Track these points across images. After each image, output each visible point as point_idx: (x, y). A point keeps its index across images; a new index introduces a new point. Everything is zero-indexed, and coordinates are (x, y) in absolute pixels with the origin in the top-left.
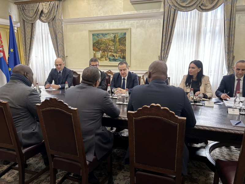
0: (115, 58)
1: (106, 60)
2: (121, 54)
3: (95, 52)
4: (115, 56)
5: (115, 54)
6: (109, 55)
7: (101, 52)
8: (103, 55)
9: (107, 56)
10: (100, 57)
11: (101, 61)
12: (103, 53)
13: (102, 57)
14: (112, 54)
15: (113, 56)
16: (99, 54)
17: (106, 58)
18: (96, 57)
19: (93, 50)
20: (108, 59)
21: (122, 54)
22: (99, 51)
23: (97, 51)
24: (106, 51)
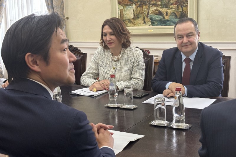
0: (164, 18)
1: (145, 22)
2: (178, 8)
3: (121, 8)
4: (165, 14)
5: (163, 10)
6: (150, 12)
7: (134, 6)
8: (139, 13)
9: (146, 13)
10: (132, 16)
11: (134, 25)
12: (139, 8)
13: (136, 17)
14: (157, 10)
15: (160, 13)
16: (130, 12)
17: (144, 18)
18: (125, 17)
19: (119, 3)
20: (149, 20)
21: (180, 8)
22: (130, 5)
23: (127, 5)
24: (145, 5)
